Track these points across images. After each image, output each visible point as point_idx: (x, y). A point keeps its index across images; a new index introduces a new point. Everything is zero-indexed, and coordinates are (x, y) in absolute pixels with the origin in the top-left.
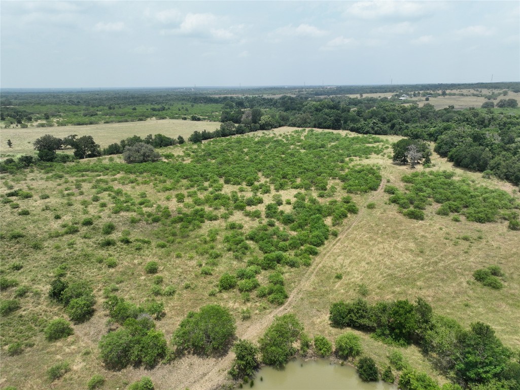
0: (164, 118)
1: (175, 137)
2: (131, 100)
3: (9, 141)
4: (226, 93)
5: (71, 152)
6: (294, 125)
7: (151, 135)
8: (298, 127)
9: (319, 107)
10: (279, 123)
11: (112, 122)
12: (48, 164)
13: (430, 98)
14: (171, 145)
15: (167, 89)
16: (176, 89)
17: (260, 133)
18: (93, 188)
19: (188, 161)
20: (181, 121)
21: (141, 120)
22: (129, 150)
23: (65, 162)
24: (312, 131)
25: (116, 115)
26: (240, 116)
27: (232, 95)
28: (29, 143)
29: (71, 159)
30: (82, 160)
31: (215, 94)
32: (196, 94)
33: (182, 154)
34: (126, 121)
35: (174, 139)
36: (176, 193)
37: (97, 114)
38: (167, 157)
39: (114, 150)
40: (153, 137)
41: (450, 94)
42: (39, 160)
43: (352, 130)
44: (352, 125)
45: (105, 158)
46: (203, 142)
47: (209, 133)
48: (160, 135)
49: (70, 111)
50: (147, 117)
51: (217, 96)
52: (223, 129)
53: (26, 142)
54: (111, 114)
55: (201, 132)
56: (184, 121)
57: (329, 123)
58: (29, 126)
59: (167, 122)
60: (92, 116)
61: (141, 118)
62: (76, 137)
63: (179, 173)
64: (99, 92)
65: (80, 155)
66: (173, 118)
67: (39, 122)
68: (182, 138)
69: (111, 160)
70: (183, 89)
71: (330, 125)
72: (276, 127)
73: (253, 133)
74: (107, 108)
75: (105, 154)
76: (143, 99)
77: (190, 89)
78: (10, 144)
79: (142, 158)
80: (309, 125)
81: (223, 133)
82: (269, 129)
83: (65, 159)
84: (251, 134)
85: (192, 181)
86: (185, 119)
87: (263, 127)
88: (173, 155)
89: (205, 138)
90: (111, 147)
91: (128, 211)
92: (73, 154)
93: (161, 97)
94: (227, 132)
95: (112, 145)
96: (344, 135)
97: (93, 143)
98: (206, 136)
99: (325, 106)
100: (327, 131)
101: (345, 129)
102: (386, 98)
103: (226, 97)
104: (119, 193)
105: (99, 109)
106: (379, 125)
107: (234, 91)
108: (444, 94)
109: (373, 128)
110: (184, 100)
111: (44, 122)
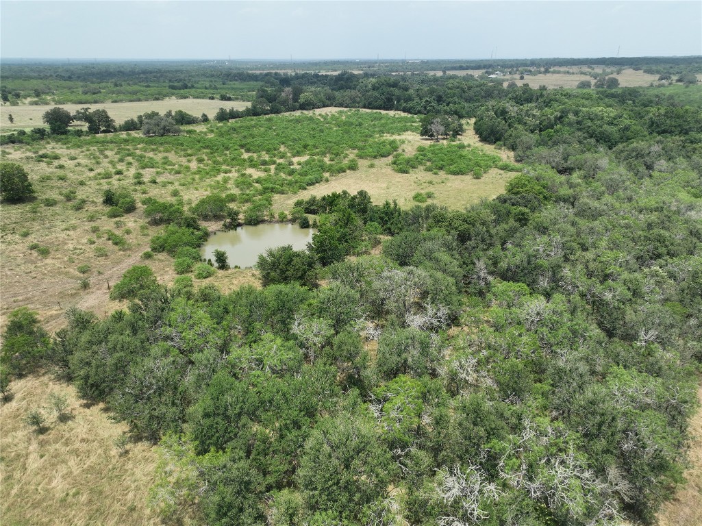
0: (185, 98)
1: (199, 115)
2: (142, 76)
3: (10, 115)
4: (272, 68)
5: (85, 126)
6: (341, 105)
7: (170, 111)
8: (346, 107)
9: (377, 85)
10: (323, 102)
11: (121, 101)
12: (63, 137)
13: (525, 77)
14: (194, 123)
15: (191, 63)
16: (203, 62)
17: (298, 113)
18: (116, 154)
19: (211, 136)
20: (207, 101)
21: (157, 99)
22: (147, 123)
23: (80, 136)
24: (359, 111)
25: (124, 93)
26: (279, 94)
27: (278, 71)
28: (31, 119)
29: (85, 134)
30: (97, 135)
31: (256, 69)
32: (230, 69)
33: (205, 130)
34: (139, 100)
35: (197, 116)
36: (196, 157)
37: (100, 92)
38: (190, 132)
39: (130, 126)
40: (173, 114)
41: (554, 72)
42: (53, 134)
43: (404, 111)
44: (404, 105)
45: (122, 134)
46: (230, 121)
47: (237, 111)
48: (180, 112)
49: (64, 88)
50: (165, 96)
51: (258, 72)
52: (254, 107)
53: (27, 119)
54: (119, 93)
55: (228, 111)
56: (211, 101)
57: (380, 102)
58: (20, 104)
59: (190, 101)
60: (94, 94)
61: (157, 96)
62: (90, 111)
63: (201, 144)
64: (93, 64)
65: (94, 130)
66: (197, 98)
67: (29, 99)
68: (206, 116)
69: (129, 135)
70: (213, 61)
71: (381, 105)
72: (319, 108)
73: (289, 113)
74: (112, 85)
75: (121, 131)
76: (159, 75)
77: (223, 62)
78: (11, 119)
79: (162, 131)
80: (357, 105)
81: (253, 112)
82: (310, 109)
83: (79, 133)
84: (287, 114)
85: (212, 149)
86: (212, 98)
87: (303, 107)
88: (195, 131)
89: (233, 117)
90: (127, 123)
91: (153, 167)
92: (87, 129)
93: (182, 72)
94: (259, 110)
95: (128, 121)
96: (392, 115)
97: (108, 117)
98: (234, 115)
99: (383, 84)
100: (375, 111)
101: (397, 109)
102: (472, 76)
103: (271, 73)
104: (142, 157)
105: (101, 85)
106: (433, 104)
107: (284, 65)
108: (547, 71)
109: (425, 108)
110: (213, 76)
111: (36, 99)
